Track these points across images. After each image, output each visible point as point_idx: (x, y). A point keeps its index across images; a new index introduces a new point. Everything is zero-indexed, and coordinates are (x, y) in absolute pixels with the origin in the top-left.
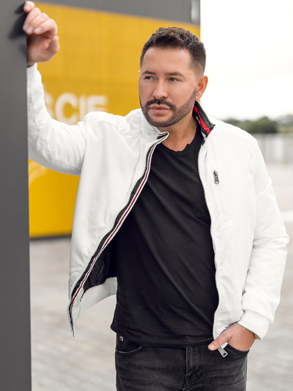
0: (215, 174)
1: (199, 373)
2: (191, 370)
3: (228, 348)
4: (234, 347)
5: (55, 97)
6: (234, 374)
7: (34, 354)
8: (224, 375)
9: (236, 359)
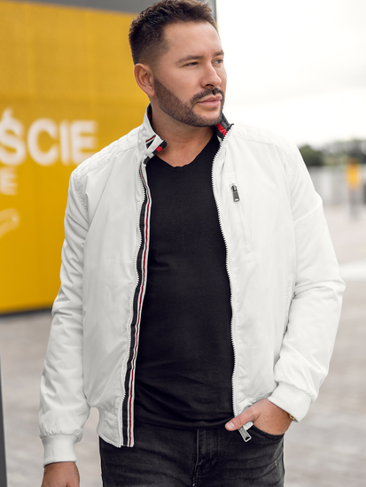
0: (234, 189)
1: (213, 462)
2: (203, 458)
3: (253, 430)
4: (262, 428)
5: (27, 126)
6: (262, 464)
7: (9, 463)
8: (248, 466)
9: (265, 446)
